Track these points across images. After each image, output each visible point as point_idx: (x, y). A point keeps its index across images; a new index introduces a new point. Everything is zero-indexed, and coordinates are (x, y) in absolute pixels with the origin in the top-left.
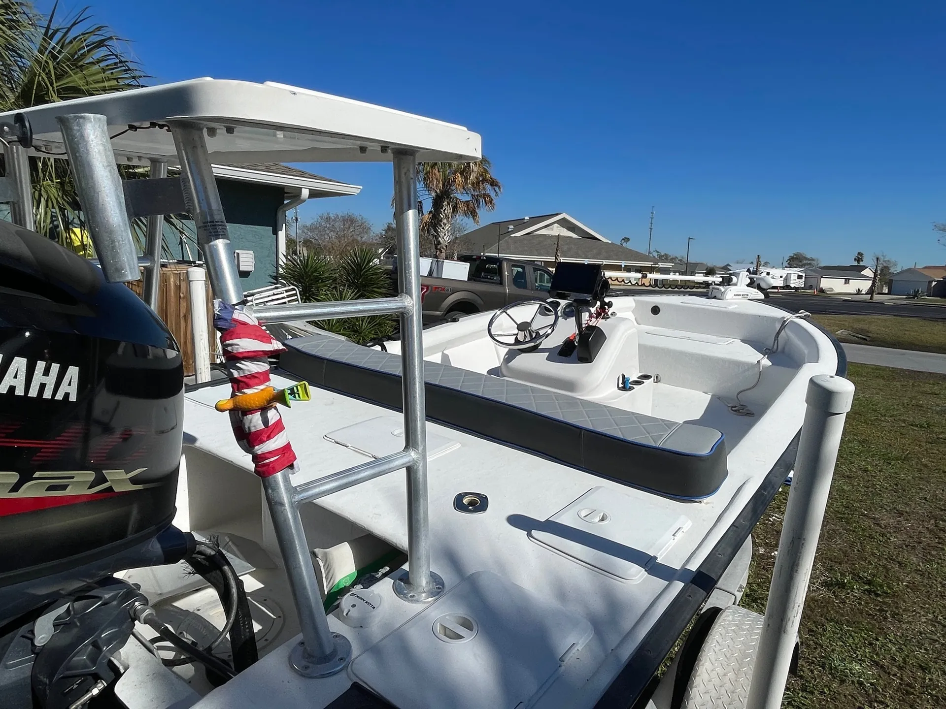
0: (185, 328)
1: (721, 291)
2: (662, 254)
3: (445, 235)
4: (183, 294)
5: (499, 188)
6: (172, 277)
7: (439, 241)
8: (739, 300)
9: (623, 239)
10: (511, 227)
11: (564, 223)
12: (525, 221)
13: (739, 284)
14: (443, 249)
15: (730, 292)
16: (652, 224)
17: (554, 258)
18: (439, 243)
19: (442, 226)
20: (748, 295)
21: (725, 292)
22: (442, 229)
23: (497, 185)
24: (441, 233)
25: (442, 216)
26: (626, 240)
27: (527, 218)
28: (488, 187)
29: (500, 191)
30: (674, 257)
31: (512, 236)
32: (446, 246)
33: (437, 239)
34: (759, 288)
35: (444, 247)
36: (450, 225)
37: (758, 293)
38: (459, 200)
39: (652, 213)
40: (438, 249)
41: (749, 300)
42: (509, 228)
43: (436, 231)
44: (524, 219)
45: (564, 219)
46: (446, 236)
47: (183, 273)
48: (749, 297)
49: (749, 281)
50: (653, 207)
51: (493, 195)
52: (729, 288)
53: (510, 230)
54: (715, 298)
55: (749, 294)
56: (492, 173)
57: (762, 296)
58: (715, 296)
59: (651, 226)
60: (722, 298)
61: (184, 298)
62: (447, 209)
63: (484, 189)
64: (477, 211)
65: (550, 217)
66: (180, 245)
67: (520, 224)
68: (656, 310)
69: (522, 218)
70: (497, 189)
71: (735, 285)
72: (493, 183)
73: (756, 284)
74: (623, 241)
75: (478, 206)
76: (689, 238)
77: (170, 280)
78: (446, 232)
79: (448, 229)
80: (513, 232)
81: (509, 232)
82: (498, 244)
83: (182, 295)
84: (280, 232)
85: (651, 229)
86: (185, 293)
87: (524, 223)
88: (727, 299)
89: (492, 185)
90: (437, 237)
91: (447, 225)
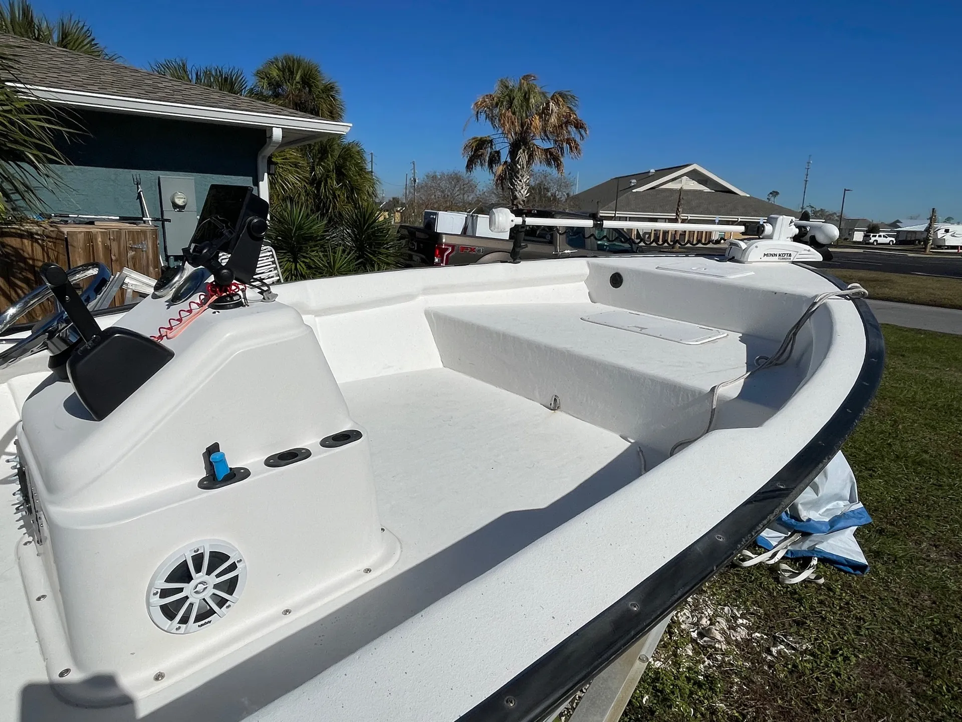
0: (120, 296)
1: (741, 248)
2: (817, 210)
3: (522, 188)
4: (114, 255)
5: (585, 131)
6: (100, 235)
7: (516, 196)
8: (774, 263)
9: (771, 193)
10: (634, 181)
11: (694, 175)
12: (650, 174)
13: (775, 237)
14: (520, 204)
15: (757, 250)
16: (807, 175)
17: (675, 214)
18: (515, 198)
19: (518, 178)
20: (790, 255)
21: (745, 250)
22: (519, 182)
23: (583, 127)
24: (518, 187)
25: (519, 167)
26: (775, 193)
27: (653, 171)
28: (572, 129)
29: (586, 133)
30: (831, 213)
31: (633, 191)
32: (524, 201)
33: (513, 193)
34: (814, 243)
35: (521, 202)
36: (528, 177)
37: (809, 251)
38: (536, 146)
39: (809, 163)
40: (515, 205)
41: (793, 263)
42: (631, 182)
43: (513, 184)
44: (649, 172)
45: (695, 171)
46: (523, 190)
47: (113, 231)
48: (792, 258)
49: (797, 231)
50: (810, 156)
51: (578, 139)
52: (755, 242)
53: (632, 184)
54: (732, 259)
55: (793, 254)
56: (580, 114)
57: (818, 257)
58: (734, 257)
59: (807, 178)
60: (742, 259)
61: (116, 260)
62: (522, 156)
63: (569, 132)
64: (562, 159)
65: (678, 169)
66: (138, 200)
67: (645, 178)
68: (617, 280)
69: (647, 171)
70: (583, 132)
71: (770, 237)
72: (579, 126)
73: (807, 238)
74: (771, 195)
75: (562, 154)
76: (845, 190)
77: (96, 240)
78: (524, 185)
79: (526, 181)
80: (635, 187)
81: (631, 187)
82: (615, 201)
83: (113, 258)
84: (261, 183)
85: (806, 181)
86: (117, 255)
87: (650, 176)
88: (751, 262)
89: (576, 127)
90: (513, 191)
91: (524, 177)
